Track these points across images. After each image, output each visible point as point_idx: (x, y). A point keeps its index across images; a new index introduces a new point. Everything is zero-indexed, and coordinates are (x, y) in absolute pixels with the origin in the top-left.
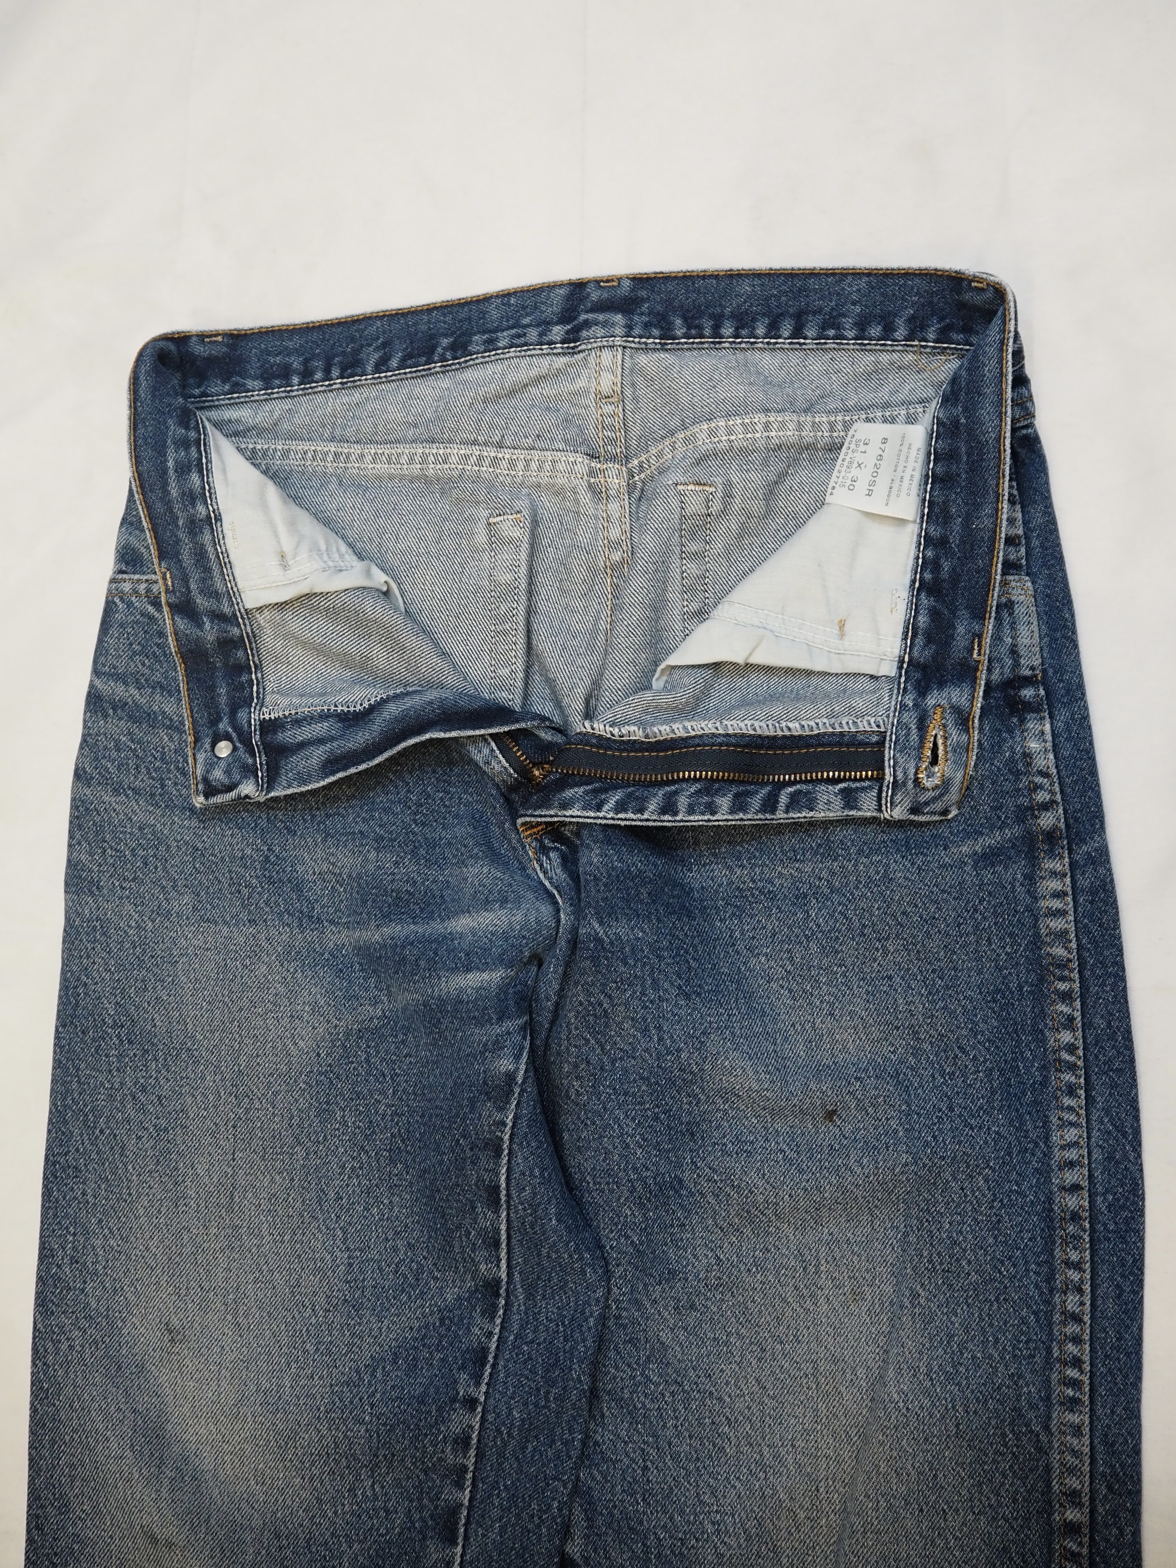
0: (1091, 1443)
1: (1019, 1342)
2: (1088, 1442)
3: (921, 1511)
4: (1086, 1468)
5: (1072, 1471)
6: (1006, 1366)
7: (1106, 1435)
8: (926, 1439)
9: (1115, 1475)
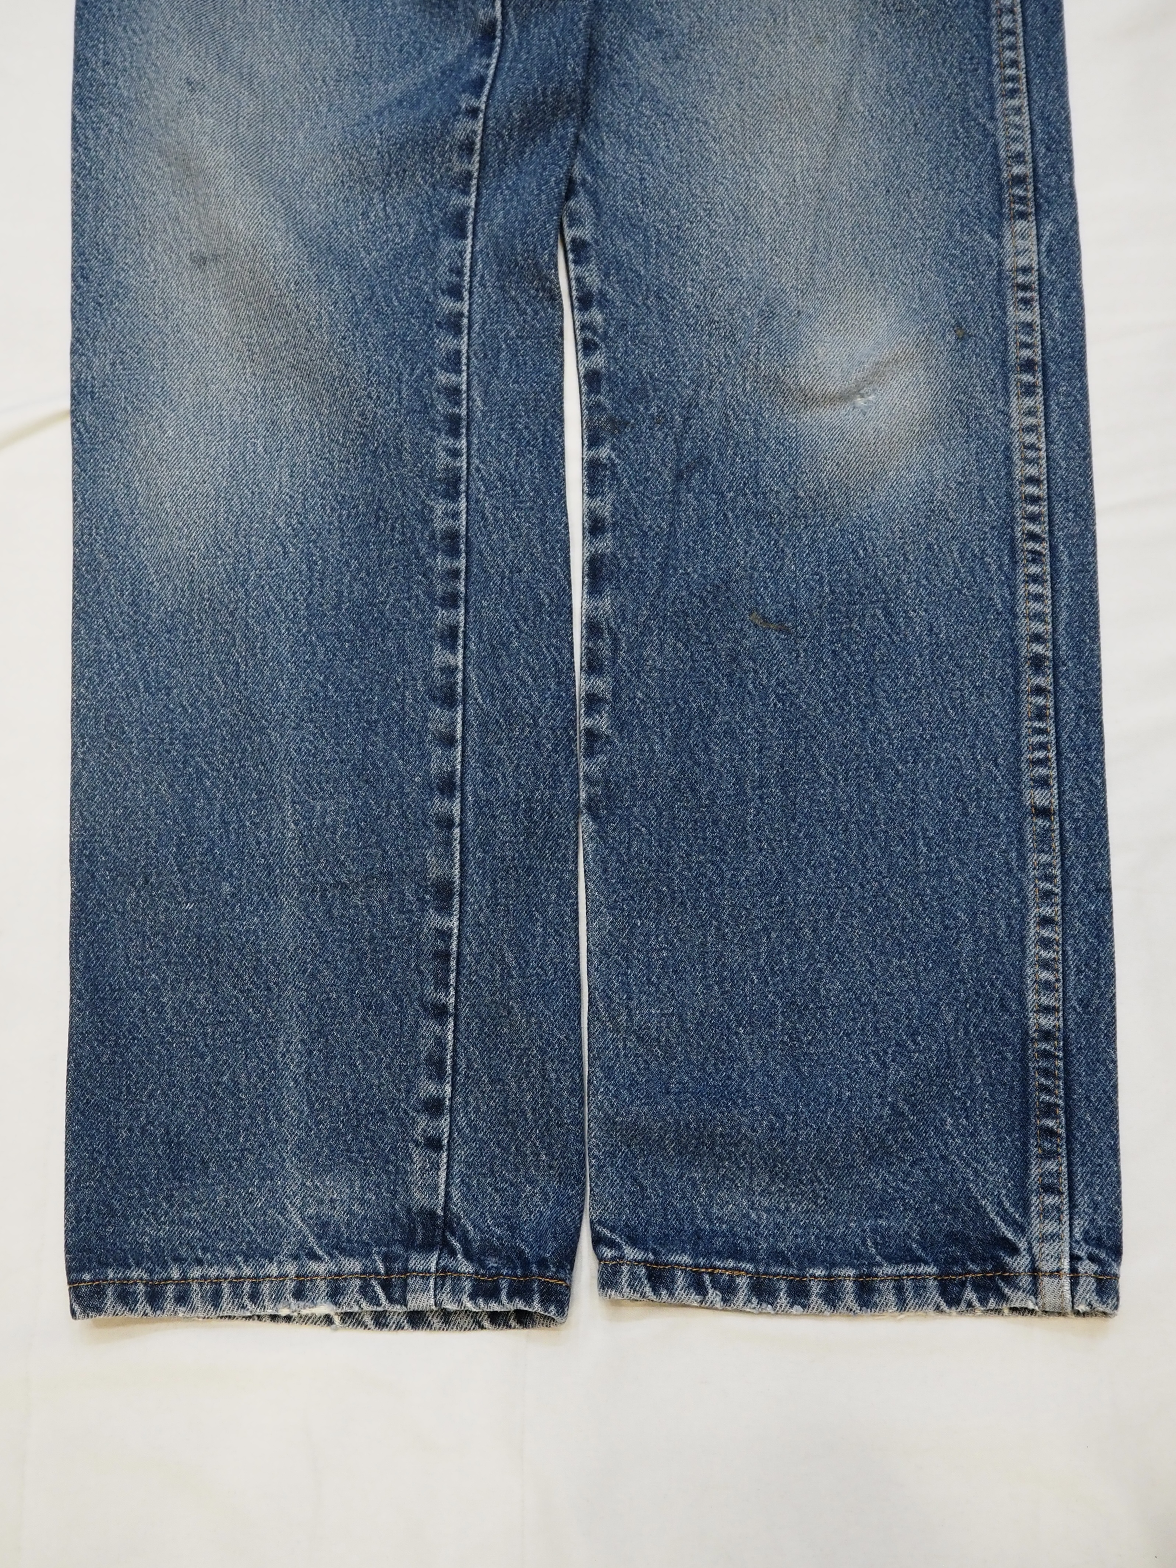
0: (1031, 119)
1: (964, 58)
2: (1028, 117)
3: (888, 191)
4: (1027, 136)
5: (1015, 140)
6: (955, 79)
7: (1042, 113)
8: (889, 140)
9: (1051, 138)
